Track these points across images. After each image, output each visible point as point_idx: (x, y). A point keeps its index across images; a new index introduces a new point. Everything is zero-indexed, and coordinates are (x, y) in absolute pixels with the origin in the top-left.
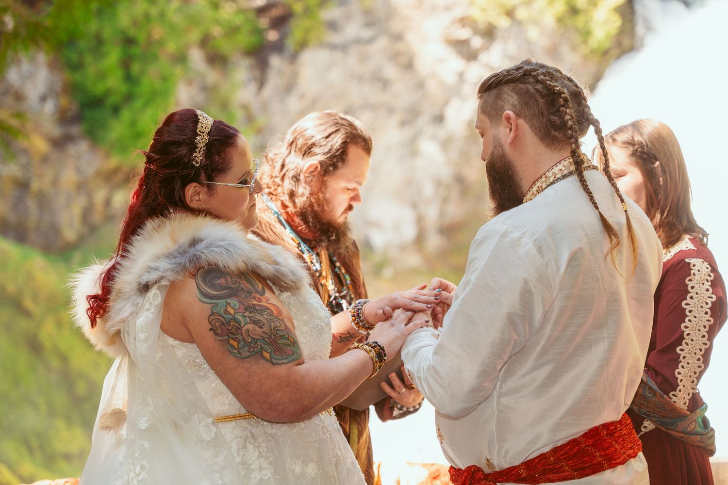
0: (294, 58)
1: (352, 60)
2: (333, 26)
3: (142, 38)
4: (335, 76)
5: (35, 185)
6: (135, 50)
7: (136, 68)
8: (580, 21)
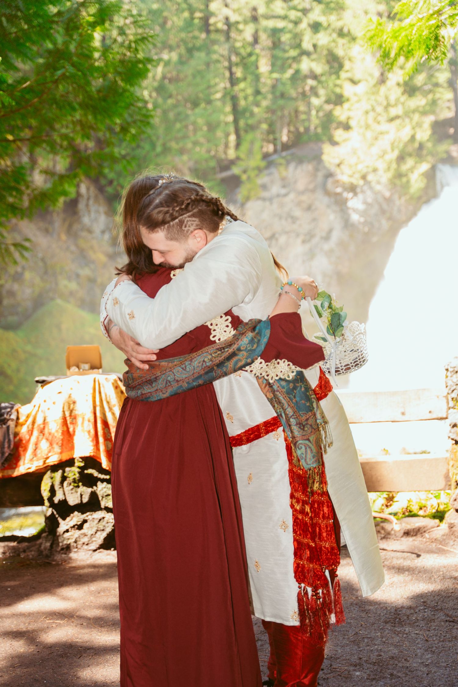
0: (243, 205)
1: (275, 206)
2: (264, 187)
4: (266, 215)
5: (99, 280)
8: (404, 180)
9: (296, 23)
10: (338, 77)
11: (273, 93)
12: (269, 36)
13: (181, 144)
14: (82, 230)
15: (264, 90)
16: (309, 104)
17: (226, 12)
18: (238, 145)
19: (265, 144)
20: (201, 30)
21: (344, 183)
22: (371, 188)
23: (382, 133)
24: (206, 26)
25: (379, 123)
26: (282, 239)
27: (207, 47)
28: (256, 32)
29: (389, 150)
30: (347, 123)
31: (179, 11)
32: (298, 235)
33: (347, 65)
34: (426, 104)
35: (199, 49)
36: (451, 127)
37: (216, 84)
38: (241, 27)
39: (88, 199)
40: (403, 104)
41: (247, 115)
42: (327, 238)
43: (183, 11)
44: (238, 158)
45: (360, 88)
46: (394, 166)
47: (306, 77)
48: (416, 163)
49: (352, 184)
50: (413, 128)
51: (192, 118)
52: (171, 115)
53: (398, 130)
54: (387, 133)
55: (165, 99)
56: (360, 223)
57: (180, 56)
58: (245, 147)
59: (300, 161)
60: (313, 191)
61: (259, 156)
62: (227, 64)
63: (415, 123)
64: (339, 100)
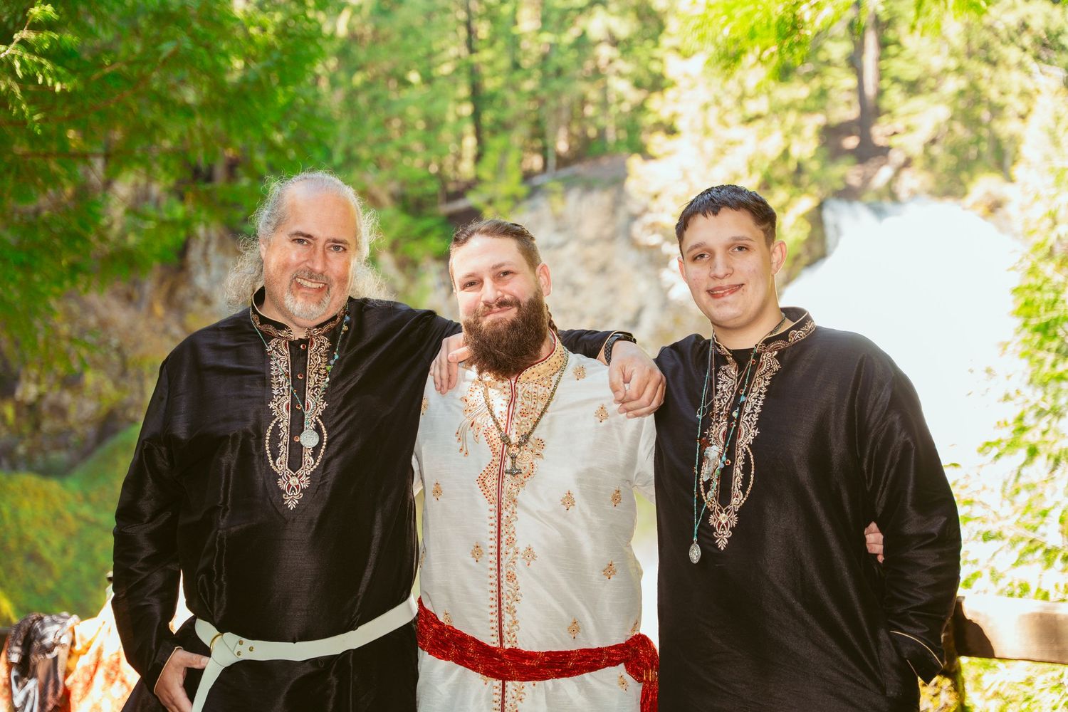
10: (657, 45)
11: (543, 68)
13: (378, 151)
14: (193, 298)
15: (526, 63)
16: (604, 88)
18: (478, 158)
19: (527, 155)
21: (665, 228)
23: (731, 143)
25: (726, 125)
30: (672, 123)
33: (672, 24)
34: (810, 96)
36: (850, 134)
37: (442, 50)
39: (207, 243)
40: (769, 93)
41: (497, 103)
44: (478, 179)
45: (694, 65)
47: (600, 42)
48: (791, 196)
50: (786, 136)
51: (398, 107)
52: (362, 100)
53: (760, 138)
54: (741, 142)
55: (351, 72)
58: (491, 158)
59: (589, 187)
60: (611, 239)
61: (516, 177)
62: (462, 15)
63: (789, 128)
64: (657, 84)
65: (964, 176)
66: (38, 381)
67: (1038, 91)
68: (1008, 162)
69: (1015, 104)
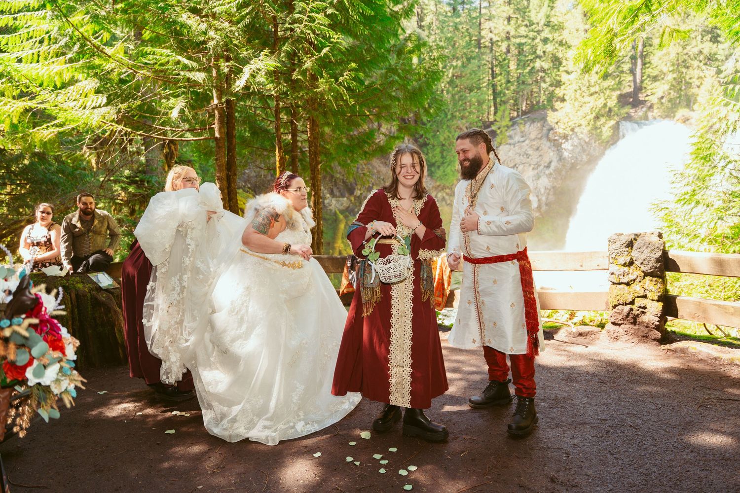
1: (517, 148)
2: (510, 137)
3: (447, 144)
4: (510, 154)
6: (444, 148)
7: (444, 154)
8: (599, 131)
9: (533, 39)
10: (559, 71)
11: (518, 82)
12: (516, 48)
13: (462, 114)
15: (512, 80)
16: (540, 87)
17: (491, 35)
18: (495, 113)
19: (512, 112)
20: (475, 47)
21: (560, 133)
22: (577, 136)
23: (585, 103)
24: (479, 45)
25: (583, 97)
26: (521, 167)
27: (479, 57)
28: (509, 46)
29: (589, 113)
30: (563, 97)
31: (463, 37)
32: (530, 165)
33: (564, 63)
34: (614, 84)
35: (474, 58)
36: (631, 97)
37: (484, 78)
38: (500, 43)
40: (599, 85)
41: (502, 95)
42: (548, 167)
43: (465, 37)
44: (495, 121)
45: (572, 77)
46: (592, 122)
47: (538, 71)
48: (606, 120)
49: (565, 133)
50: (606, 99)
51: (469, 98)
52: (457, 97)
53: (595, 101)
54: (588, 103)
55: (453, 88)
56: (569, 157)
57: (463, 63)
58: (499, 113)
59: (533, 122)
60: (540, 139)
61: (509, 119)
62: (490, 66)
63: (606, 96)
64: (558, 84)
65: (675, 109)
66: (360, 190)
67: (705, 77)
68: (692, 104)
69: (696, 82)
